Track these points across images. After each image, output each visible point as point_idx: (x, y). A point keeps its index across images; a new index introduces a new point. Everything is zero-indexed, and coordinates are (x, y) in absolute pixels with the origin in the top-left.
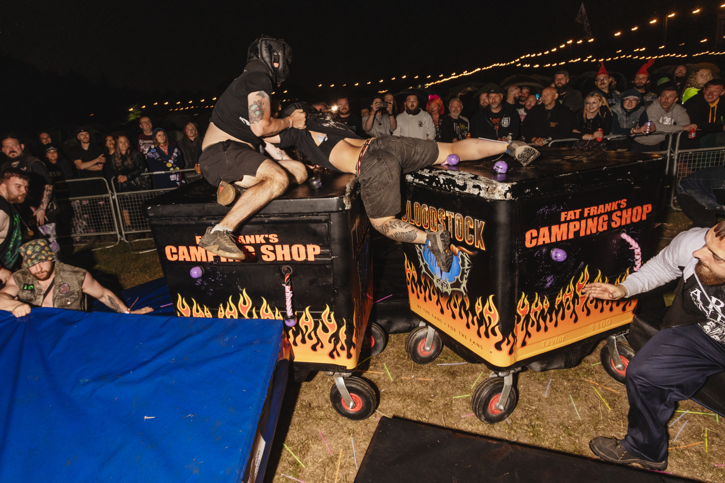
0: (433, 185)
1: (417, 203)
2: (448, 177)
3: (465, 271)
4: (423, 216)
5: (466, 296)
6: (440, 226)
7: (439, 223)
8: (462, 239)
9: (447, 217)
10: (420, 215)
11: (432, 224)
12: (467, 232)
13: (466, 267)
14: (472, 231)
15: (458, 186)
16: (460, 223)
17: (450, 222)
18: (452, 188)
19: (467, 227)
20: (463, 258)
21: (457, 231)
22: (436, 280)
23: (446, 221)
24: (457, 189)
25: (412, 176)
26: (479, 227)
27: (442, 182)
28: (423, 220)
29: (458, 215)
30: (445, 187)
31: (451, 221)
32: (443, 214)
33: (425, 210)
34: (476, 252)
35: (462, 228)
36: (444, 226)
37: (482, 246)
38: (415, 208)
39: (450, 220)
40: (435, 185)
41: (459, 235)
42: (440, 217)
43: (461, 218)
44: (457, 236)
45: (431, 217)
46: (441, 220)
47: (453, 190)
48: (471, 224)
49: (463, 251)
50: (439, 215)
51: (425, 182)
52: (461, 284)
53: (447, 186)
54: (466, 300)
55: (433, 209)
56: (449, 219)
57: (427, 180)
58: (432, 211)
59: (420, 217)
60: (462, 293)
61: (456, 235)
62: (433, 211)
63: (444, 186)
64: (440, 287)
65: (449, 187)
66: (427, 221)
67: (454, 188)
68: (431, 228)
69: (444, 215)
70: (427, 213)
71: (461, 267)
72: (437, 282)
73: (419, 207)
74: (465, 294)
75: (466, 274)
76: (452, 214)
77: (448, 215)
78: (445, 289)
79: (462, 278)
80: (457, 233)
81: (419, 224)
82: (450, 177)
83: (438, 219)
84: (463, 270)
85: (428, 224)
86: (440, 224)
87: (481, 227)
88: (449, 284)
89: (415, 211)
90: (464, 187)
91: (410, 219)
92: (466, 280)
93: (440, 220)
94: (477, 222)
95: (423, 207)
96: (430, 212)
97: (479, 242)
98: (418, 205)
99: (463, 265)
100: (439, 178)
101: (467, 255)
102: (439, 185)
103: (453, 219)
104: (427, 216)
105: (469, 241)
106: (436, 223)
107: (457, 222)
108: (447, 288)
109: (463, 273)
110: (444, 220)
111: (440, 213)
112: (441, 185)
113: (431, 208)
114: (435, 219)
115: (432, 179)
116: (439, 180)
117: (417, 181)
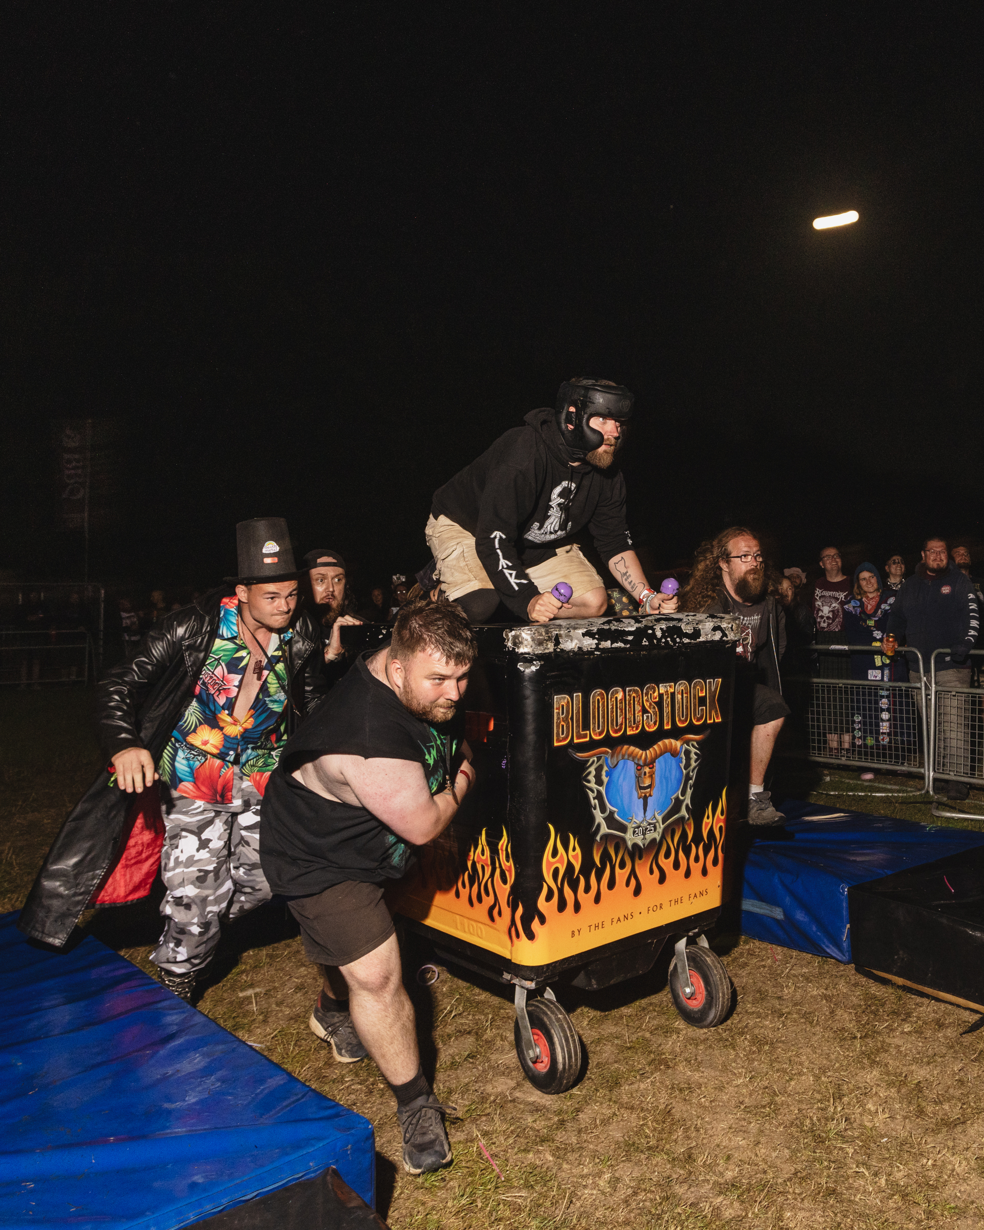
0: (644, 643)
1: (599, 691)
2: (671, 624)
3: (691, 774)
4: (612, 712)
5: (689, 819)
6: (648, 717)
7: (644, 711)
8: (686, 721)
9: (661, 696)
10: (603, 713)
11: (630, 722)
12: (695, 705)
13: (693, 764)
14: (702, 701)
15: (687, 635)
16: (685, 695)
17: (667, 701)
18: (678, 640)
19: (695, 698)
20: (687, 753)
21: (679, 712)
22: (632, 830)
23: (660, 704)
24: (686, 641)
25: (594, 638)
26: (713, 689)
27: (659, 634)
28: (612, 720)
29: (680, 684)
30: (667, 642)
31: (669, 700)
32: (654, 692)
33: (616, 698)
34: (708, 732)
35: (687, 702)
36: (655, 713)
37: (718, 718)
38: (594, 702)
39: (668, 698)
40: (647, 643)
41: (683, 717)
42: (647, 701)
43: (686, 686)
44: (680, 720)
45: (630, 707)
46: (650, 704)
47: (679, 643)
48: (702, 690)
49: (687, 742)
50: (645, 698)
51: (626, 642)
52: (683, 801)
53: (669, 639)
54: (689, 825)
55: (634, 690)
56: (665, 697)
57: (630, 638)
58: (629, 695)
59: (603, 717)
60: (683, 818)
61: (677, 719)
62: (634, 695)
63: (663, 640)
64: (639, 840)
65: (674, 640)
66: (620, 721)
67: (681, 639)
68: (628, 729)
69: (656, 694)
70: (621, 703)
71: (684, 771)
72: (634, 832)
73: (603, 698)
74: (687, 816)
75: (691, 779)
76: (670, 687)
77: (662, 690)
78: (650, 836)
79: (683, 794)
80: (679, 715)
81: (600, 734)
82: (675, 623)
83: (643, 706)
84: (688, 774)
85: (622, 724)
86: (648, 712)
87: (716, 689)
88: (660, 818)
89: (594, 709)
90: (697, 633)
91: (578, 732)
92: (691, 789)
93: (647, 705)
94: (710, 683)
95: (612, 694)
96: (628, 697)
97: (713, 713)
98: (601, 694)
99: (687, 766)
100: (653, 630)
101: (695, 743)
102: (655, 641)
103: (673, 694)
104: (621, 710)
105: (698, 720)
106: (639, 715)
107: (680, 696)
108: (655, 827)
109: (688, 778)
110: (655, 702)
111: (647, 694)
112: (659, 640)
113: (630, 691)
114: (638, 708)
115: (640, 633)
116: (654, 633)
117: (607, 644)
